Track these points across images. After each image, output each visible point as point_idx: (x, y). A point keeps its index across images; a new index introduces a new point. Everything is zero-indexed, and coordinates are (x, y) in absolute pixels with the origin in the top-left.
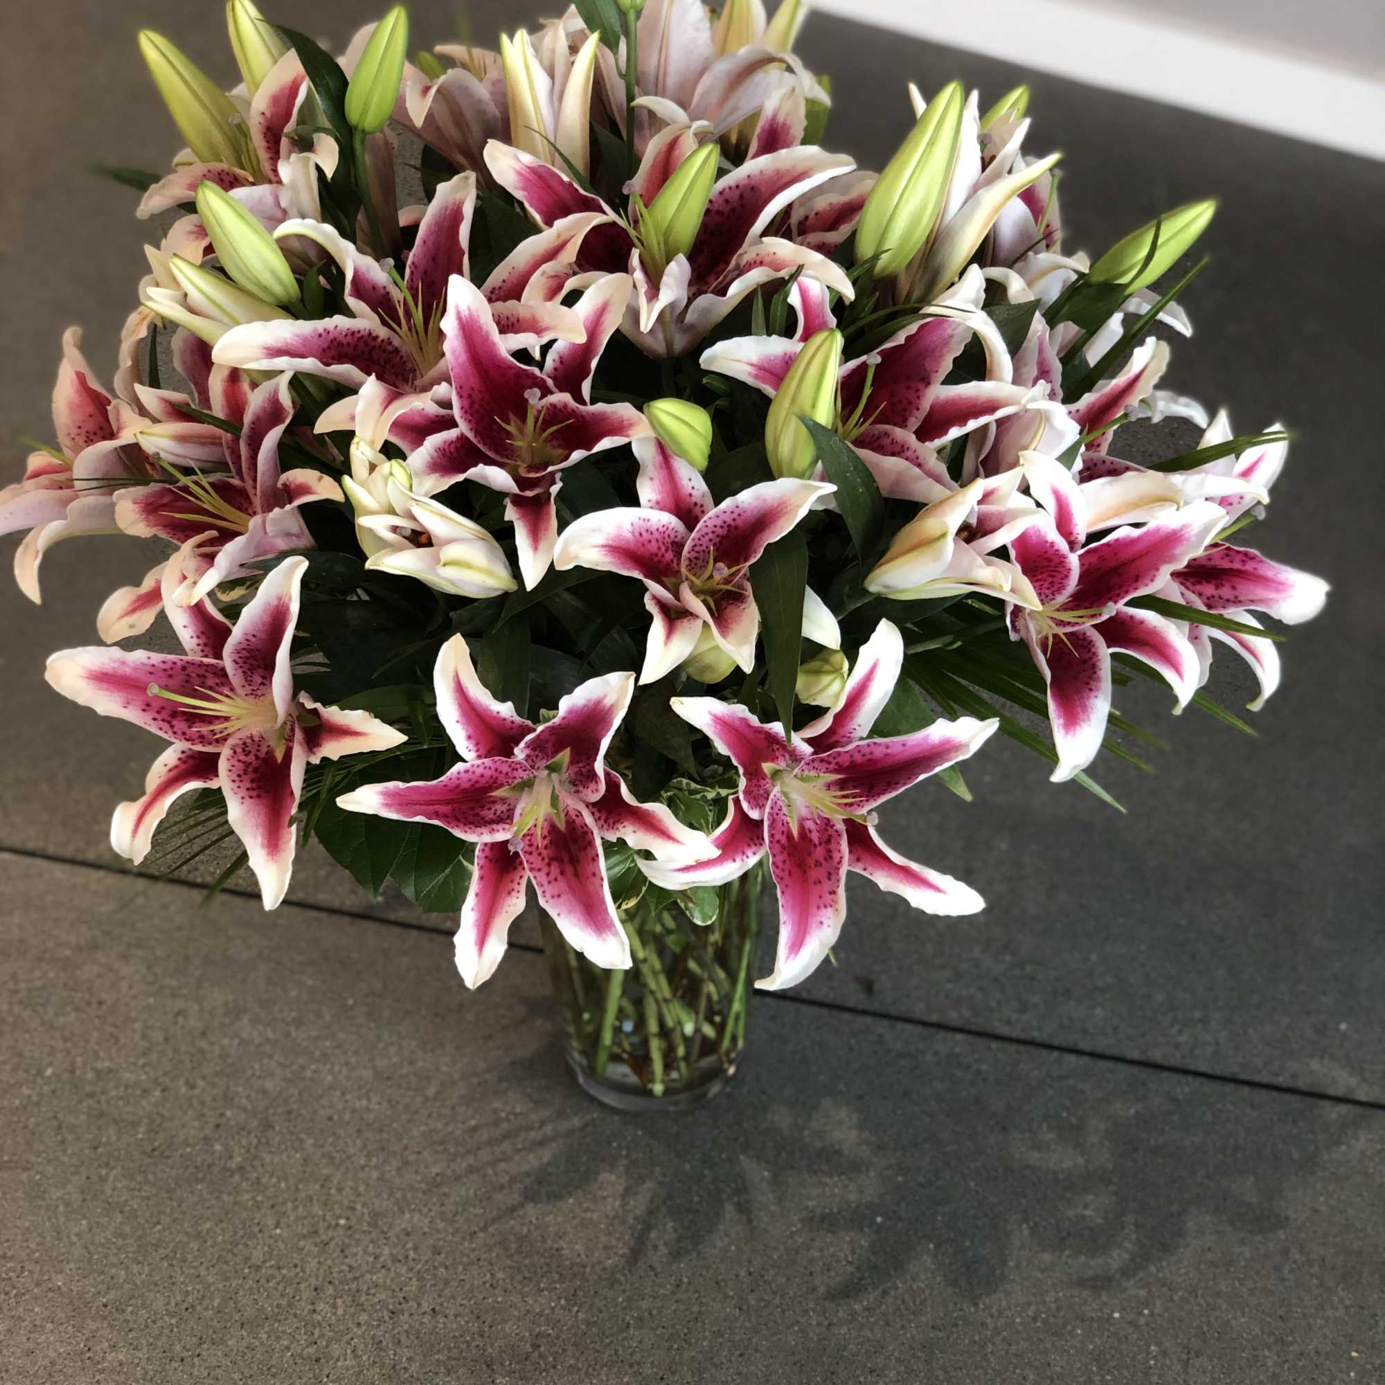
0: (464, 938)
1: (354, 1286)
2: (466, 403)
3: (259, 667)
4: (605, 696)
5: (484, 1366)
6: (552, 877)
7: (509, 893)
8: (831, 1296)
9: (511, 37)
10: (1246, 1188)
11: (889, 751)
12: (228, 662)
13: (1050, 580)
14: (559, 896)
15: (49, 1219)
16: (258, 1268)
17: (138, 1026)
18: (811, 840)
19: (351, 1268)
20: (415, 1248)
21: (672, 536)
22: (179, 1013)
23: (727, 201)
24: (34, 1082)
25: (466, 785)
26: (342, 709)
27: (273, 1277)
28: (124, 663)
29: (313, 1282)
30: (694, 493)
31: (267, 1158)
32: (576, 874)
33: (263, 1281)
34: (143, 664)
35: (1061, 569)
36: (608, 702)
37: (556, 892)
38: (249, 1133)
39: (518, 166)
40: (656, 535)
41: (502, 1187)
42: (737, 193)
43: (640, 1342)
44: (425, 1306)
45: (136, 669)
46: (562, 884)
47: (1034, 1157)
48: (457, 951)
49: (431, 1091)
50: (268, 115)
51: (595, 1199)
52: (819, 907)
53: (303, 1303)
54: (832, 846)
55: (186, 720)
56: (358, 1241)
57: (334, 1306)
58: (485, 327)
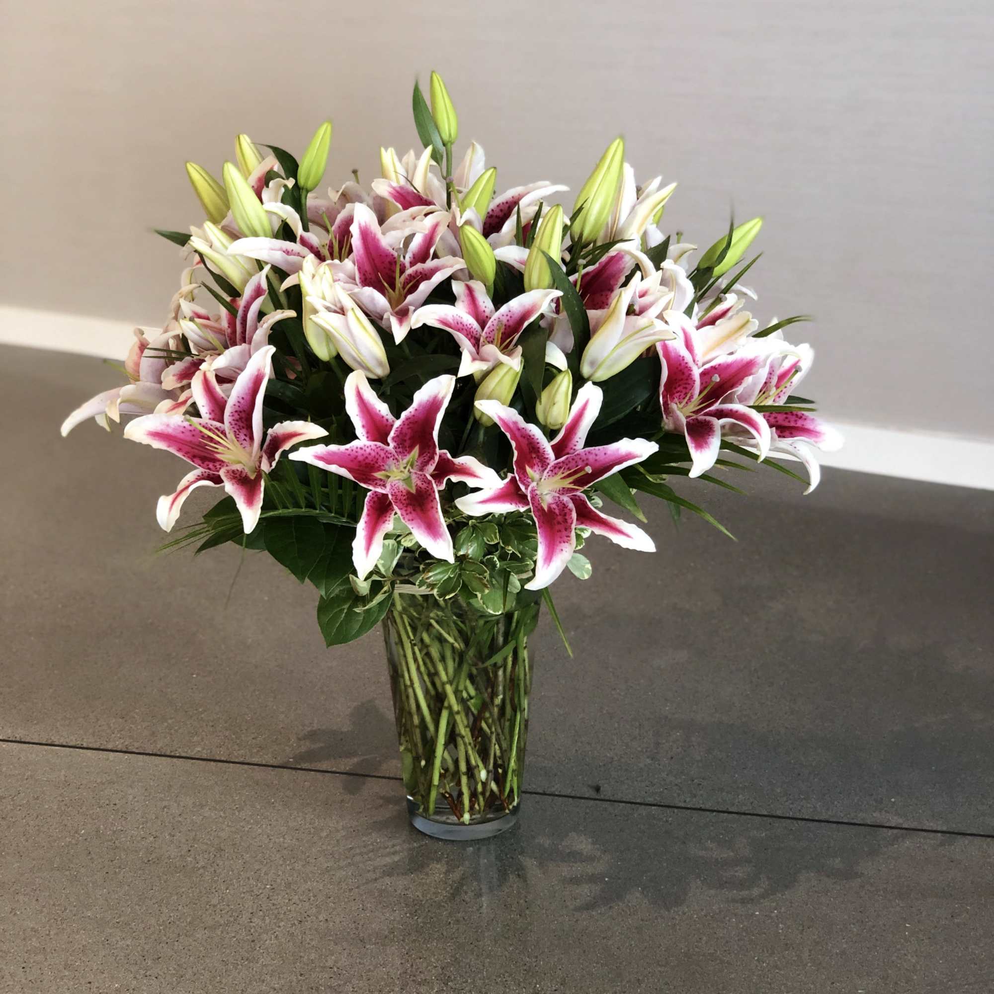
0: (358, 544)
1: (276, 912)
2: (363, 277)
3: (243, 428)
4: (439, 393)
5: (359, 942)
6: (408, 512)
7: (384, 522)
8: (578, 909)
9: (386, 150)
10: (837, 863)
11: (597, 458)
12: (226, 426)
13: (684, 391)
14: (412, 520)
15: (83, 889)
16: (215, 906)
17: (140, 813)
18: (555, 513)
19: (274, 905)
20: (315, 896)
21: (475, 333)
22: (165, 807)
23: (501, 210)
24: (73, 836)
25: (360, 458)
26: (291, 421)
27: (224, 909)
28: (168, 425)
29: (251, 911)
30: (486, 310)
31: (221, 863)
32: (422, 510)
33: (218, 911)
34: (179, 426)
35: (690, 382)
36: (440, 396)
37: (410, 518)
38: (209, 853)
39: (390, 190)
40: (466, 327)
41: (369, 871)
42: (507, 205)
43: (458, 930)
44: (321, 918)
45: (174, 429)
46: (414, 515)
47: (702, 853)
48: (354, 552)
49: (324, 834)
50: (256, 187)
51: (427, 874)
52: (560, 542)
53: (244, 919)
54: (567, 517)
55: (201, 460)
56: (278, 894)
57: (264, 920)
58: (373, 232)
